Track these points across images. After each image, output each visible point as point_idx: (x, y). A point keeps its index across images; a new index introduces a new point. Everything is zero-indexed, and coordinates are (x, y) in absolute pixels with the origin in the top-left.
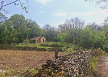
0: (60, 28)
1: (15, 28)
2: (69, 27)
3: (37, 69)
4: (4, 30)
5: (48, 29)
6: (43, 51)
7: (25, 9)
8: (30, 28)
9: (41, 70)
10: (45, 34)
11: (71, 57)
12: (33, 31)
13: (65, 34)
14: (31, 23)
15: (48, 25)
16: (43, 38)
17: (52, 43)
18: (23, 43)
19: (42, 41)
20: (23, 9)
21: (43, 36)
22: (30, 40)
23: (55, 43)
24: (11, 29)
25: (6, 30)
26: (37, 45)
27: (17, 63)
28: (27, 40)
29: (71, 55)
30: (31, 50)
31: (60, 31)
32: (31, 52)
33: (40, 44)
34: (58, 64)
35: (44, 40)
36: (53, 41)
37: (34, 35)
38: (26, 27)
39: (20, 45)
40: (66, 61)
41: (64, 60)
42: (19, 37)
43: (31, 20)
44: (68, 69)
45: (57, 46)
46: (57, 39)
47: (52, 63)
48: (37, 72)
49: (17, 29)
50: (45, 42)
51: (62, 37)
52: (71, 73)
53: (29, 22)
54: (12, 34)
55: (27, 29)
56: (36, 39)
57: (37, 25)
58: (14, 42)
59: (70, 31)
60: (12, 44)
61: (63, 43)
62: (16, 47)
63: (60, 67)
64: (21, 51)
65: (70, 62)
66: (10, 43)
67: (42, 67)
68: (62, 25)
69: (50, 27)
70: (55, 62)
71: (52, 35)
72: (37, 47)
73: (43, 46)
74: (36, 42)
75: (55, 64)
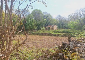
0: (70, 17)
1: (35, 19)
2: (79, 16)
3: (54, 50)
4: (28, 21)
5: (59, 19)
6: (56, 36)
7: (45, 4)
8: (46, 18)
9: (58, 50)
10: (57, 23)
11: (83, 41)
12: (48, 21)
13: (75, 22)
14: (46, 15)
15: (59, 16)
16: (55, 26)
17: (63, 30)
18: (41, 30)
19: (55, 29)
20: (43, 4)
21: (55, 24)
22: (46, 28)
23: (66, 30)
24: (33, 20)
25: (29, 21)
26: (51, 32)
27: (38, 44)
28: (44, 28)
29: (83, 39)
30: (47, 36)
31: (70, 20)
32: (46, 36)
33: (54, 30)
34: (72, 46)
35: (56, 27)
36: (64, 28)
37: (48, 24)
38: (42, 18)
39: (39, 31)
40: (79, 44)
41: (78, 44)
42: (38, 26)
43: (46, 13)
44: (81, 51)
45: (67, 32)
46: (67, 26)
47: (67, 46)
48: (55, 51)
49: (37, 20)
50: (57, 29)
51: (72, 25)
52: (84, 55)
53: (45, 14)
54: (33, 24)
55: (44, 19)
56: (50, 27)
57: (51, 16)
58: (35, 30)
59: (79, 19)
60: (33, 31)
61: (73, 30)
62: (36, 33)
63: (74, 49)
64: (40, 36)
65: (83, 45)
66: (32, 30)
67: (59, 48)
68: (72, 15)
69: (61, 17)
70: (70, 45)
71: (63, 23)
72: (51, 33)
73: (56, 32)
74: (50, 29)
75: (70, 47)
